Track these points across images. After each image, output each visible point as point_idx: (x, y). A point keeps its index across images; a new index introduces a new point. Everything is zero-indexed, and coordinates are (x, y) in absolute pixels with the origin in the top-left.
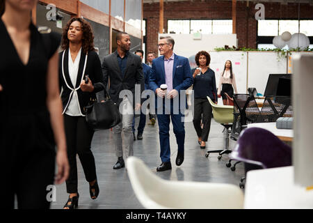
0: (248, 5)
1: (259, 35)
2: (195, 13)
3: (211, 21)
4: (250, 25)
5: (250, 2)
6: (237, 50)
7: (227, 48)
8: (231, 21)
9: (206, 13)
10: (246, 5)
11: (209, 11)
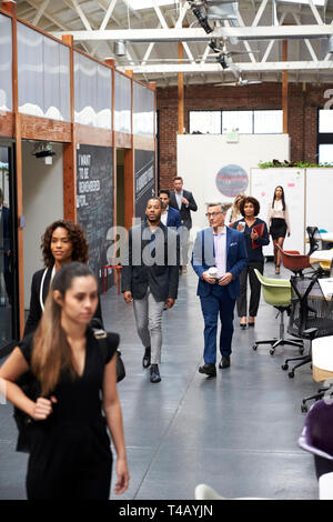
0: (304, 89)
1: (321, 131)
2: (229, 100)
3: (251, 112)
4: (308, 117)
5: (307, 84)
6: (291, 166)
7: (276, 163)
8: (281, 112)
9: (245, 101)
10: (301, 88)
11: (248, 97)
